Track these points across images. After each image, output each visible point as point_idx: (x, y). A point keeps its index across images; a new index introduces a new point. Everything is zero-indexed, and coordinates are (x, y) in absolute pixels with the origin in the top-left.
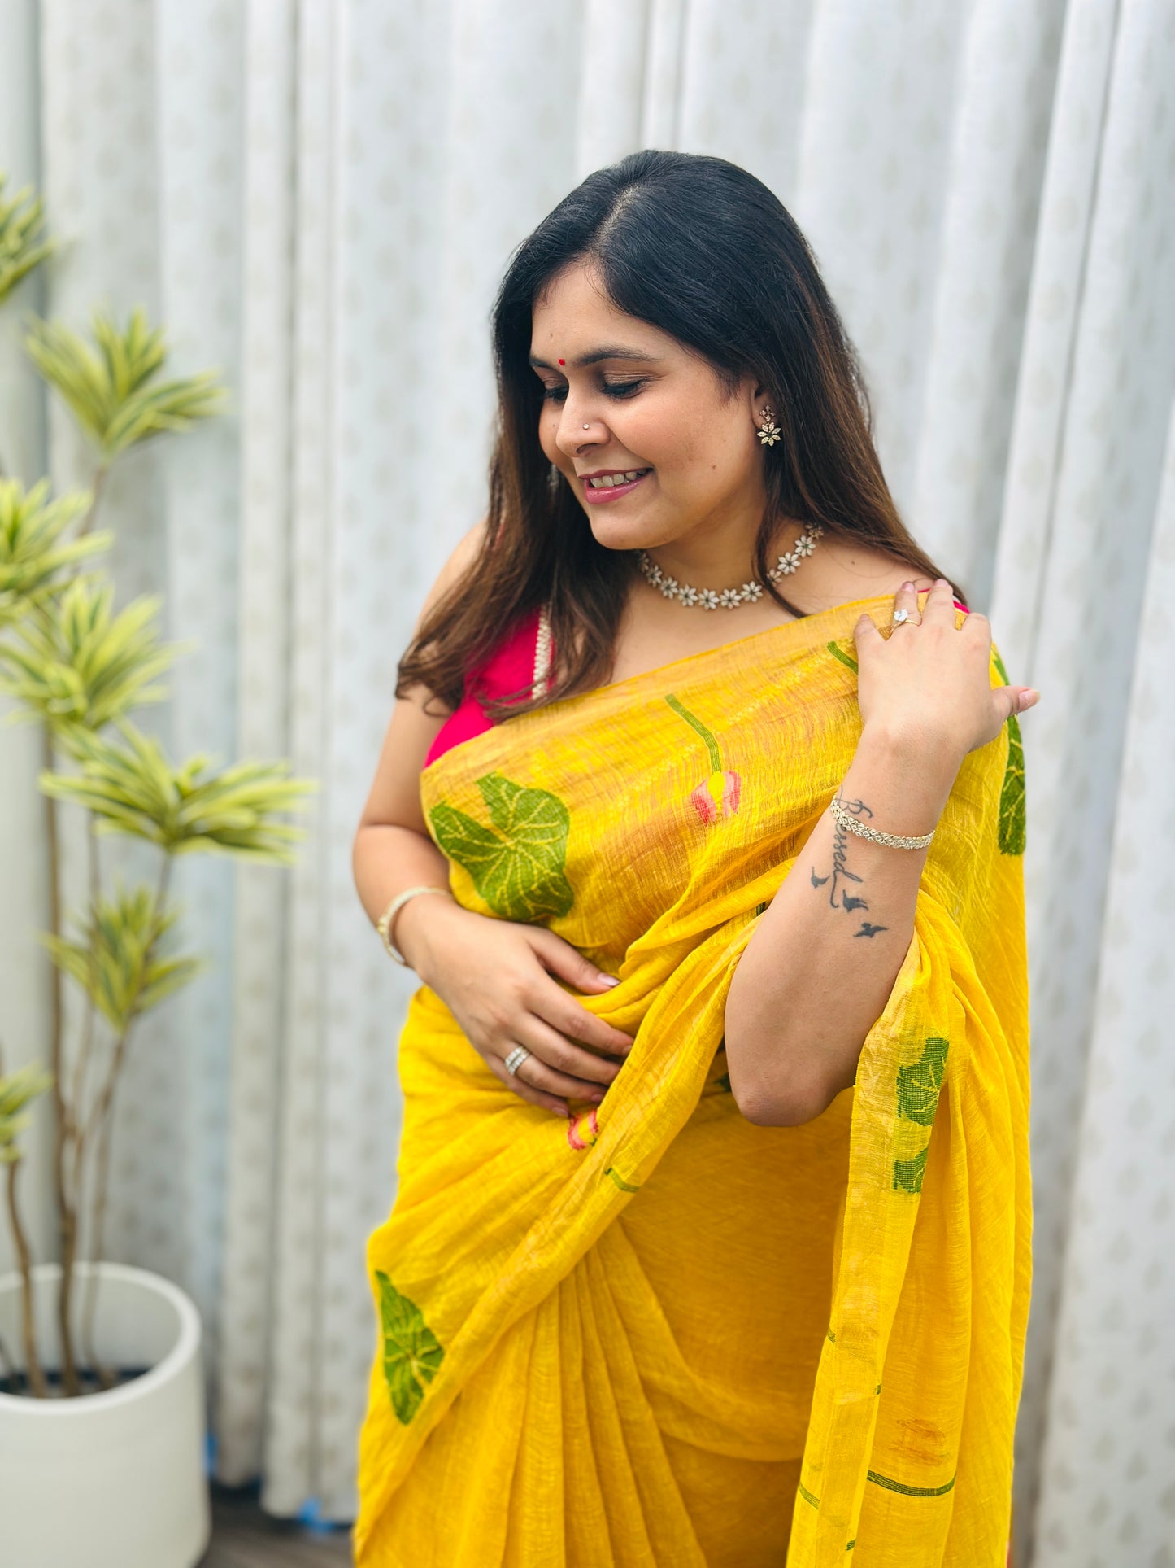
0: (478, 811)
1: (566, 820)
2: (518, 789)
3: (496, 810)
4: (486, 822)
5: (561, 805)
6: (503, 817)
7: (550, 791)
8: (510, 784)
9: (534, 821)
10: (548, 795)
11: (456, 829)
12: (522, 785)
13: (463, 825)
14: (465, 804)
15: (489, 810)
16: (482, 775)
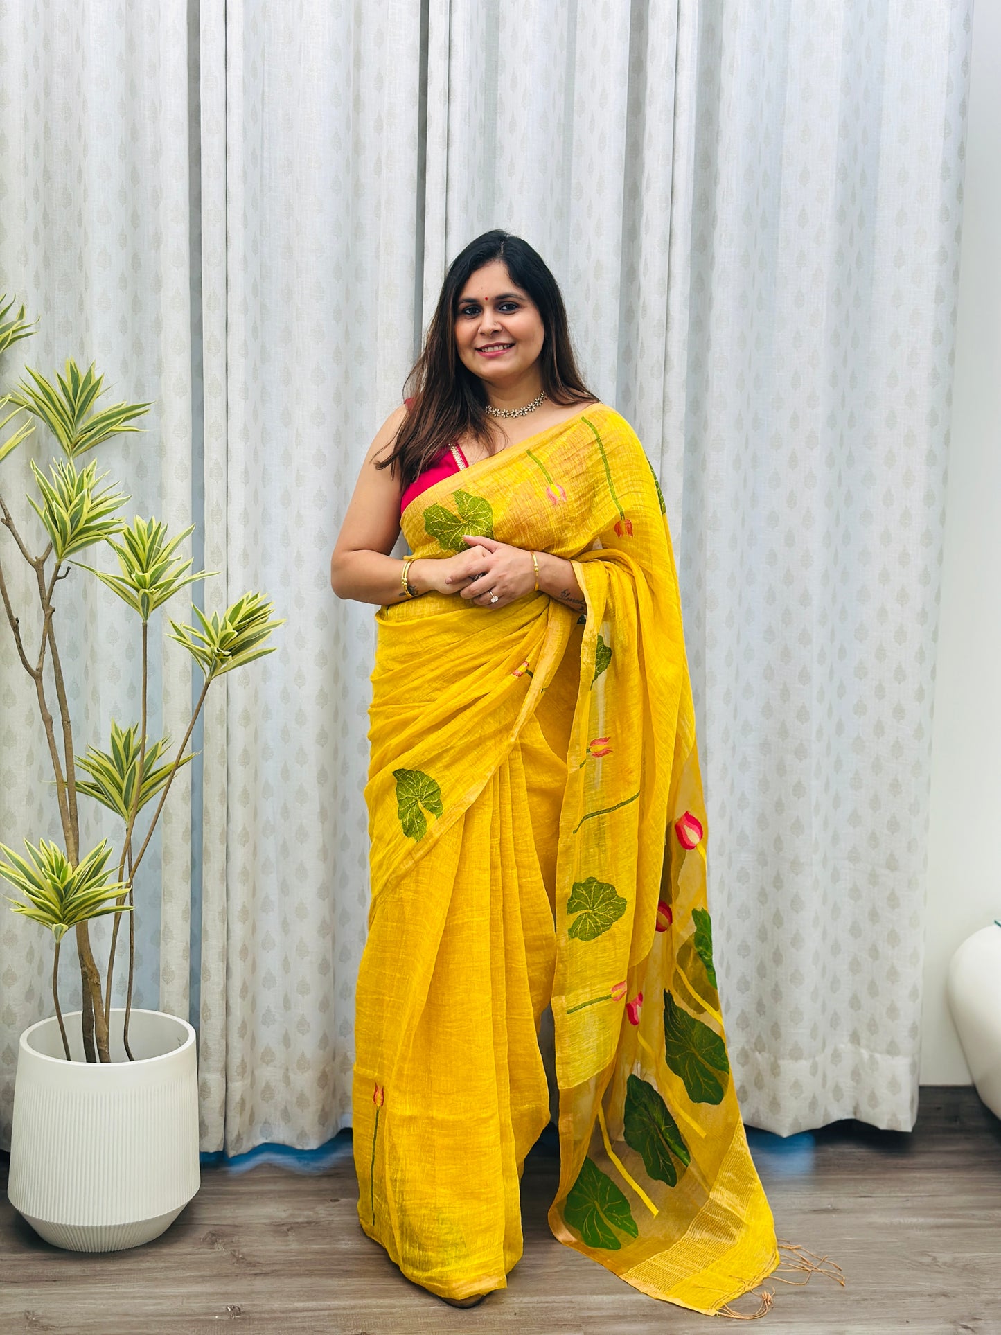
0: (452, 507)
1: (491, 510)
2: (471, 497)
3: (460, 507)
4: (456, 513)
5: (488, 504)
6: (463, 509)
7: (484, 498)
8: (467, 494)
9: (476, 511)
10: (483, 499)
11: (440, 517)
12: (472, 495)
13: (444, 514)
14: (446, 505)
15: (457, 506)
16: (455, 490)
